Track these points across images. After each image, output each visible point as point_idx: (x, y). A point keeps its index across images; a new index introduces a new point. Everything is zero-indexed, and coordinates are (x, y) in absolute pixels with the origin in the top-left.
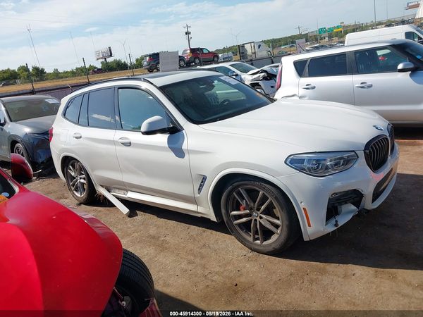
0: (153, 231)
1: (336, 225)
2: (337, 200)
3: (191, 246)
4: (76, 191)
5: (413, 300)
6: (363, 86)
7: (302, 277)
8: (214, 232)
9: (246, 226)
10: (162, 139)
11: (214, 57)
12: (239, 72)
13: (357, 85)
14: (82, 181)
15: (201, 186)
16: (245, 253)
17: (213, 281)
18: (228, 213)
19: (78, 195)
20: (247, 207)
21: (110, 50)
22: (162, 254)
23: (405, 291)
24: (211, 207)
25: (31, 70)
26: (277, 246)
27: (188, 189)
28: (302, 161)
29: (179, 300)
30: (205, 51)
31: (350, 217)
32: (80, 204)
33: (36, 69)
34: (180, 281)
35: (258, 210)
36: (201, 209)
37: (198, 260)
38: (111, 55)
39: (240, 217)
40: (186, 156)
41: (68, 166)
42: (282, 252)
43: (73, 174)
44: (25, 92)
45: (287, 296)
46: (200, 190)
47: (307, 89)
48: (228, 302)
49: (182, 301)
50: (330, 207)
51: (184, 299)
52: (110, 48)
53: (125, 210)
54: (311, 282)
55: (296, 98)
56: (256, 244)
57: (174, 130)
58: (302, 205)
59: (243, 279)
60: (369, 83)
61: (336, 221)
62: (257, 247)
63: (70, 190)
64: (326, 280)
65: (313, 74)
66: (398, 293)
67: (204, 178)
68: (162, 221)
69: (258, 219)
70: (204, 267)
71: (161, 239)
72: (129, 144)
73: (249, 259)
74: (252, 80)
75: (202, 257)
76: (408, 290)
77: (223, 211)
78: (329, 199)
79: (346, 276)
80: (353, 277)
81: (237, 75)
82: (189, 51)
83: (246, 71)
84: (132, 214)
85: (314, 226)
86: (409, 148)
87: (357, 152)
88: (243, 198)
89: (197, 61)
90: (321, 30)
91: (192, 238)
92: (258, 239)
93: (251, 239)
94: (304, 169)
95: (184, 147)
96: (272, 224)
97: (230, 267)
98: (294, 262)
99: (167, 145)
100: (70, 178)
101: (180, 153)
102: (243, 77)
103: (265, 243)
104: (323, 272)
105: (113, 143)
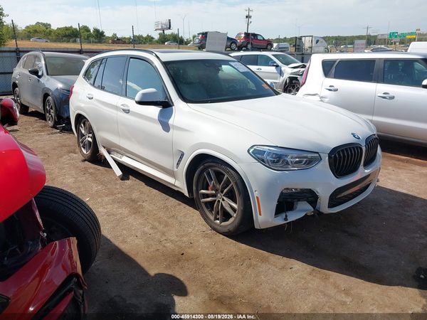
0: (135, 195)
1: (286, 219)
2: (290, 195)
3: (161, 214)
4: (84, 148)
5: (332, 300)
6: (386, 96)
7: (244, 260)
8: (187, 207)
9: (210, 205)
10: (154, 111)
11: (268, 44)
12: (280, 64)
13: (379, 95)
14: (90, 139)
15: (179, 161)
16: (205, 229)
17: (164, 246)
18: (197, 191)
19: (84, 151)
20: (214, 188)
21: (170, 23)
22: (133, 216)
23: (329, 292)
24: (185, 183)
25: (92, 31)
26: (231, 228)
27: (168, 162)
28: (263, 152)
29: (128, 256)
30: (259, 38)
31: (302, 215)
32: (85, 160)
33: (97, 31)
34: (136, 241)
35: (222, 192)
36: (177, 184)
37: (161, 228)
38: (169, 28)
39: (207, 196)
40: (171, 130)
41: (80, 124)
42: (235, 235)
43: (83, 132)
44: (73, 50)
45: (221, 273)
46: (178, 164)
47: (330, 90)
48: (168, 267)
49: (131, 258)
50: (281, 200)
51: (133, 257)
52: (170, 20)
53: (118, 172)
54: (250, 266)
55: (317, 98)
56: (216, 224)
57: (166, 105)
58: (256, 194)
59: (190, 251)
60: (391, 95)
61: (286, 216)
62: (216, 227)
63: (79, 145)
64: (264, 267)
65: (338, 76)
66: (321, 292)
67: (183, 155)
68: (147, 189)
69: (221, 200)
70: (163, 234)
71: (139, 203)
72: (127, 111)
73: (205, 236)
74: (292, 74)
75: (166, 226)
76: (332, 292)
77: (194, 188)
78: (282, 193)
79: (283, 268)
80: (289, 270)
81: (277, 66)
82: (243, 35)
83: (287, 64)
84: (124, 178)
85: (264, 217)
86: (417, 168)
87: (321, 155)
88: (211, 179)
89: (249, 46)
90: (392, 35)
91: (166, 208)
92: (218, 219)
93: (212, 218)
94: (263, 160)
95: (171, 122)
96: (231, 207)
97: (185, 239)
98: (243, 246)
99: (157, 118)
100: (81, 135)
101: (166, 127)
102: (283, 69)
103: (223, 224)
104: (264, 260)
105: (116, 108)
